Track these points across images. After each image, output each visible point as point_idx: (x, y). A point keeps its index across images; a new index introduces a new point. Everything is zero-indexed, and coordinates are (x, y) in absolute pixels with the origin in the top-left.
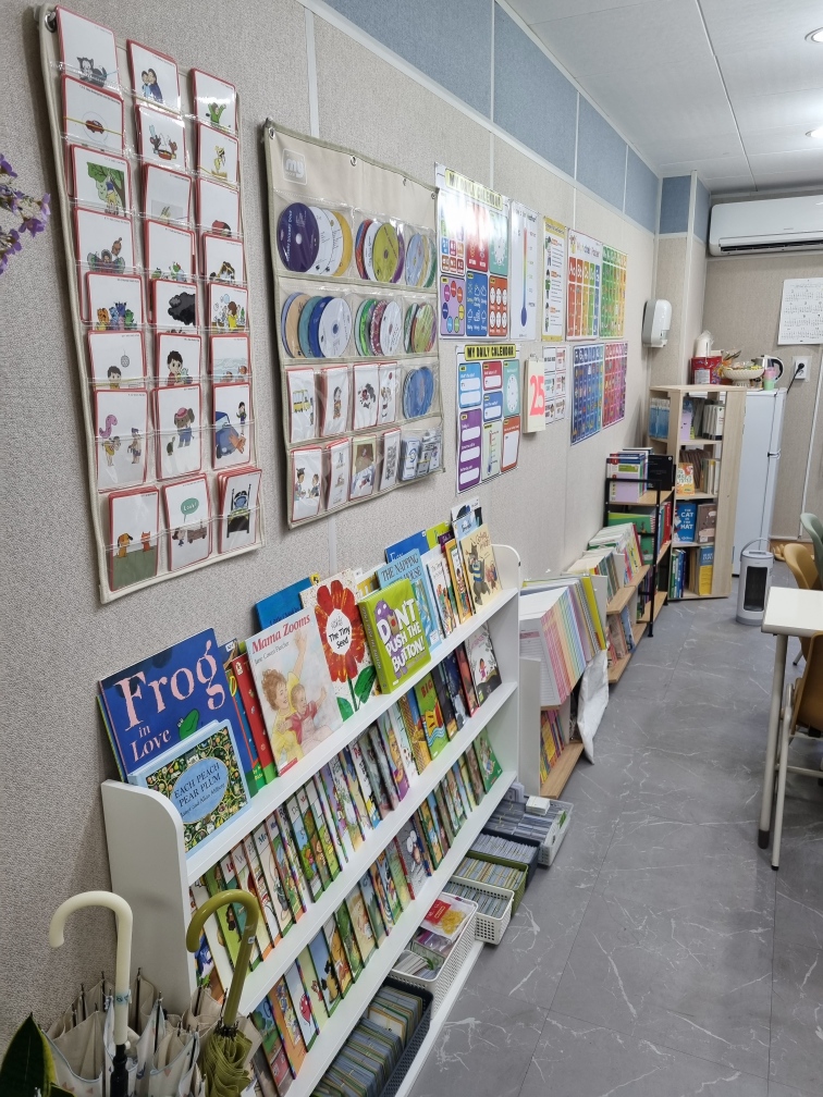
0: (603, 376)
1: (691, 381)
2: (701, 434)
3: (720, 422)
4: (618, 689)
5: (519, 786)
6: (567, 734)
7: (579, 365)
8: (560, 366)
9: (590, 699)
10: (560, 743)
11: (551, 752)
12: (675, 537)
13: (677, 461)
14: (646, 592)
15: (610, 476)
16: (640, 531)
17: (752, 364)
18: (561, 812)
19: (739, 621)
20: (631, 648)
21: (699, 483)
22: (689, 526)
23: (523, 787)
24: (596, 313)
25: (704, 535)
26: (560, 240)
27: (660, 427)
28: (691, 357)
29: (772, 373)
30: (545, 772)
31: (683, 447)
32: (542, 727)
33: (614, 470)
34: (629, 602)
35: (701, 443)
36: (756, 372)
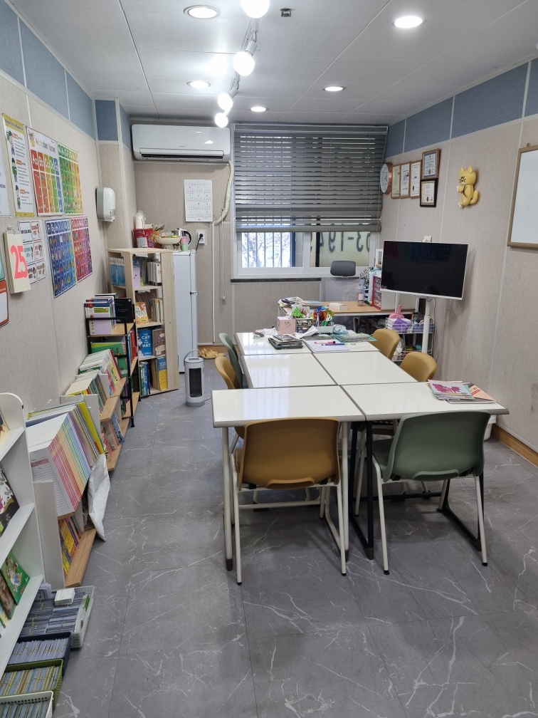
0: (72, 243)
1: (135, 245)
2: (148, 282)
3: (159, 273)
4: (115, 474)
5: (47, 586)
6: (81, 524)
7: (52, 235)
8: (36, 237)
9: (96, 490)
10: (76, 534)
11: (70, 544)
12: (140, 353)
13: (134, 302)
14: (125, 397)
15: (88, 316)
16: (116, 354)
17: (173, 234)
18: (85, 597)
19: (188, 405)
20: (121, 440)
21: (151, 315)
22: (147, 345)
23: (50, 585)
24: (60, 195)
25: (159, 350)
26: (20, 135)
27: (119, 278)
28: (133, 228)
29: (186, 240)
30: (67, 564)
31: (136, 292)
32: (60, 528)
33: (91, 312)
34: (116, 409)
35: (148, 288)
36: (176, 240)
